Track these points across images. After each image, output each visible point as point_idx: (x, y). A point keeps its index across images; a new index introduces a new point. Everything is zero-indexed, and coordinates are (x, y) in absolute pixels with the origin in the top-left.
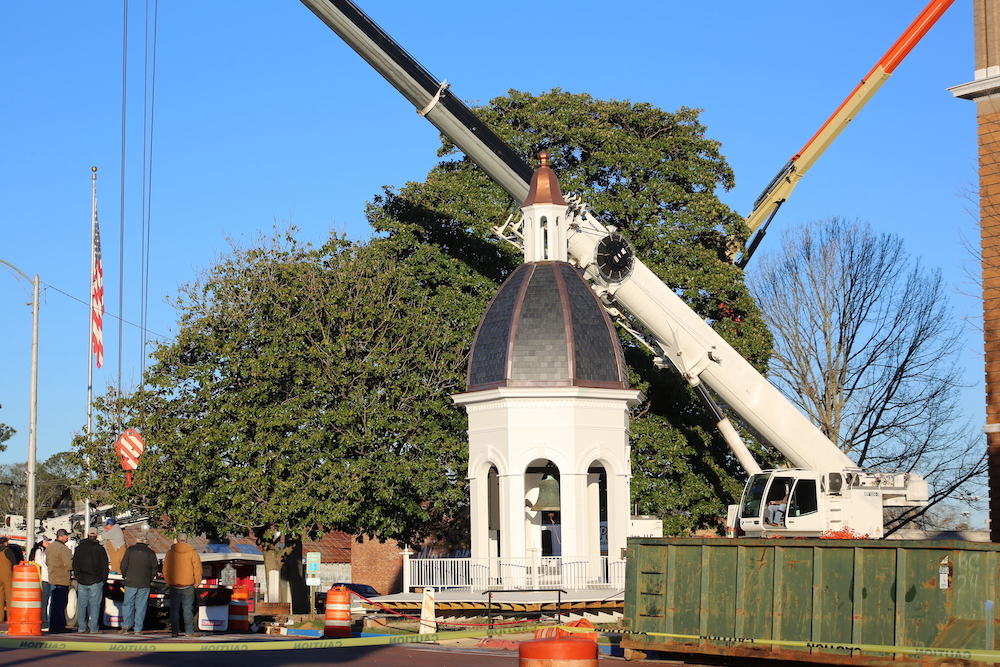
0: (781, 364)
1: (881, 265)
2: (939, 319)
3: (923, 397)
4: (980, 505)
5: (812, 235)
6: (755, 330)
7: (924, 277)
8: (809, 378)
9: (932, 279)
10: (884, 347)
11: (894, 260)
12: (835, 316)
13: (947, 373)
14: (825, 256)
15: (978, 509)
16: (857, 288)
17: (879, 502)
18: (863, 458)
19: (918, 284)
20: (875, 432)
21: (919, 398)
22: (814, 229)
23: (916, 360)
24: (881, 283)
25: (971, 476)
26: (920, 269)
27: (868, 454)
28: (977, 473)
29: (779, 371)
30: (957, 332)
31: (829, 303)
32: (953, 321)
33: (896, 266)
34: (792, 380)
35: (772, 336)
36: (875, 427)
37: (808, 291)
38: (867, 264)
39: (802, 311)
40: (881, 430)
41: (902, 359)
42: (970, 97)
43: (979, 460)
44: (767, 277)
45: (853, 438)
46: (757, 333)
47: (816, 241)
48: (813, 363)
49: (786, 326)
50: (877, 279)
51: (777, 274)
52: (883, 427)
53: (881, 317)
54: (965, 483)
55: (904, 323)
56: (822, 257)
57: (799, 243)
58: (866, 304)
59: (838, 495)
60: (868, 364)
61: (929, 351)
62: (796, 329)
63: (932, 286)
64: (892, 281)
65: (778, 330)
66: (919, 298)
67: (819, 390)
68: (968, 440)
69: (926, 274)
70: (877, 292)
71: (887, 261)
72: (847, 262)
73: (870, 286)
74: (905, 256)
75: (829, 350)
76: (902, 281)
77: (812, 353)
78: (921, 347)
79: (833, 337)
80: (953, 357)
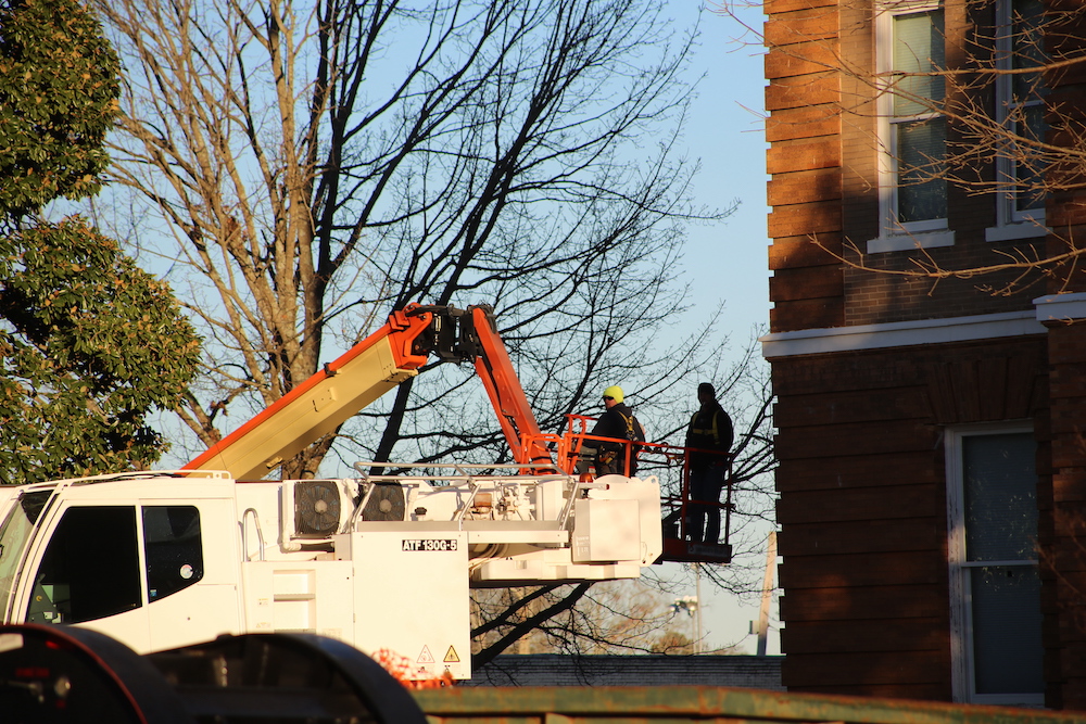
0: (139, 147)
3: (572, 250)
4: (743, 577)
8: (227, 191)
10: (455, 96)
13: (645, 176)
15: (735, 589)
17: (457, 567)
18: (391, 436)
21: (560, 253)
27: (406, 426)
30: (676, 49)
32: (663, 16)
34: (172, 195)
35: (112, 58)
48: (238, 141)
49: (153, 26)
55: (514, 21)
60: (408, 148)
61: (591, 109)
62: (185, 39)
65: (126, 38)
67: (257, 227)
75: (285, 101)
77: (236, 112)
78: (569, 95)
79: (298, 64)
80: (663, 128)
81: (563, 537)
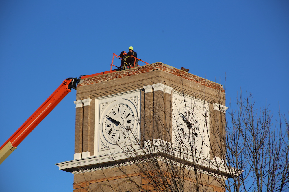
42: (70, 170)
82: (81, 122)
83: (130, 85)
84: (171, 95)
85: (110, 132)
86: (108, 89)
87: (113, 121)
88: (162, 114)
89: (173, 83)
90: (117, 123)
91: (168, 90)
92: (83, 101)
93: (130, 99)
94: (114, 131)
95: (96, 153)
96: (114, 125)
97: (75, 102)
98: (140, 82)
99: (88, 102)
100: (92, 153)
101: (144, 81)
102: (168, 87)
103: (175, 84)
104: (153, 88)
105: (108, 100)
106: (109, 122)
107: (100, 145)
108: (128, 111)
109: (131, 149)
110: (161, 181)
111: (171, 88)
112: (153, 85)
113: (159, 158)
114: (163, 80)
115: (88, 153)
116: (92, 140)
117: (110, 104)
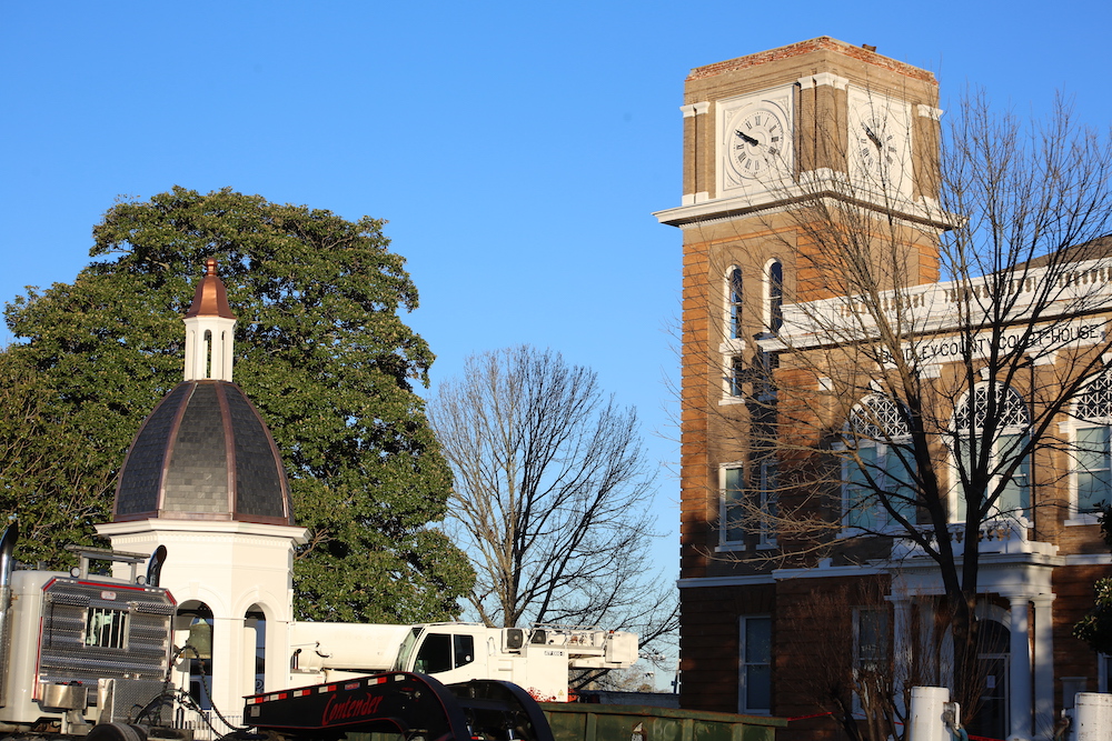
0: (460, 504)
1: (571, 401)
2: (632, 461)
3: (612, 546)
4: (668, 665)
5: (498, 363)
6: (434, 466)
7: (618, 416)
8: (489, 520)
9: (626, 418)
10: (571, 490)
11: (587, 395)
12: (520, 454)
13: (638, 521)
14: (512, 387)
15: (665, 669)
16: (545, 423)
17: (565, 661)
18: (544, 610)
19: (610, 423)
20: (558, 583)
21: (607, 547)
22: (501, 357)
23: (606, 505)
24: (571, 420)
25: (659, 633)
26: (613, 406)
27: (549, 607)
28: (666, 630)
29: (457, 511)
30: (651, 476)
31: (515, 438)
32: (646, 464)
33: (588, 403)
34: (470, 522)
35: (452, 473)
36: (558, 577)
37: (491, 425)
38: (556, 399)
39: (484, 447)
40: (564, 580)
41: (590, 504)
42: (675, 223)
43: (668, 616)
44: (447, 407)
45: (534, 588)
46: (436, 469)
47: (503, 372)
48: (494, 503)
49: (467, 462)
50: (568, 415)
51: (459, 404)
52: (566, 576)
53: (569, 456)
54: (653, 641)
55: (594, 464)
56: (508, 389)
57: (484, 372)
58: (554, 442)
59: (519, 653)
60: (554, 507)
61: (620, 496)
62: (478, 467)
63: (626, 425)
64: (583, 418)
65: (457, 466)
66: (611, 438)
67: (499, 534)
68: (657, 595)
69: (620, 411)
70: (566, 430)
71: (578, 395)
72: (535, 396)
73: (560, 422)
74: (599, 391)
75: (511, 489)
76: (595, 417)
77: (494, 493)
78: (612, 491)
79: (517, 476)
80: (645, 504)
81: (602, 652)
82: (693, 141)
83: (776, 76)
84: (846, 93)
85: (742, 157)
86: (738, 85)
87: (747, 139)
88: (831, 125)
89: (848, 71)
90: (755, 142)
91: (841, 83)
92: (696, 105)
93: (776, 101)
94: (748, 156)
95: (719, 194)
96: (748, 145)
97: (682, 108)
98: (792, 71)
99: (704, 108)
100: (712, 193)
101: (800, 70)
102: (840, 78)
103: (853, 73)
104: (815, 81)
105: (738, 102)
106: (742, 141)
107: (726, 180)
108: (773, 122)
109: (779, 186)
110: (832, 238)
111: (847, 81)
112: (815, 77)
113: (827, 201)
114: (831, 67)
115: (707, 193)
116: (713, 172)
117: (741, 111)
